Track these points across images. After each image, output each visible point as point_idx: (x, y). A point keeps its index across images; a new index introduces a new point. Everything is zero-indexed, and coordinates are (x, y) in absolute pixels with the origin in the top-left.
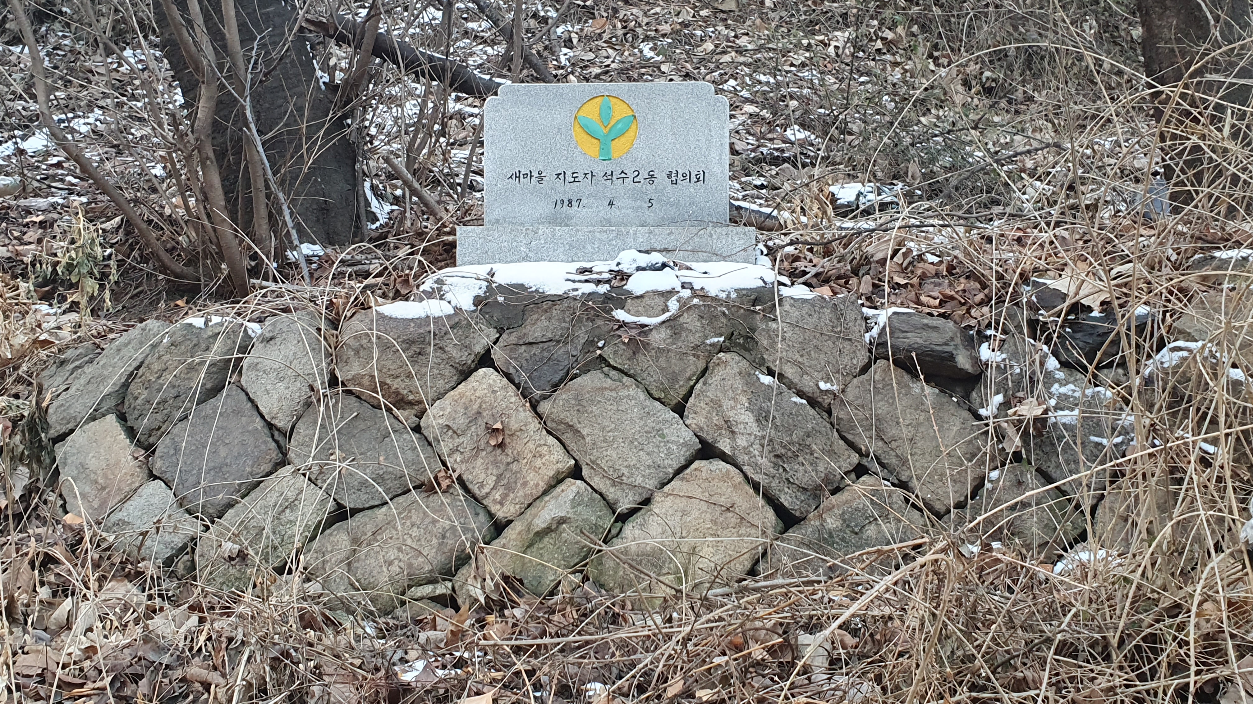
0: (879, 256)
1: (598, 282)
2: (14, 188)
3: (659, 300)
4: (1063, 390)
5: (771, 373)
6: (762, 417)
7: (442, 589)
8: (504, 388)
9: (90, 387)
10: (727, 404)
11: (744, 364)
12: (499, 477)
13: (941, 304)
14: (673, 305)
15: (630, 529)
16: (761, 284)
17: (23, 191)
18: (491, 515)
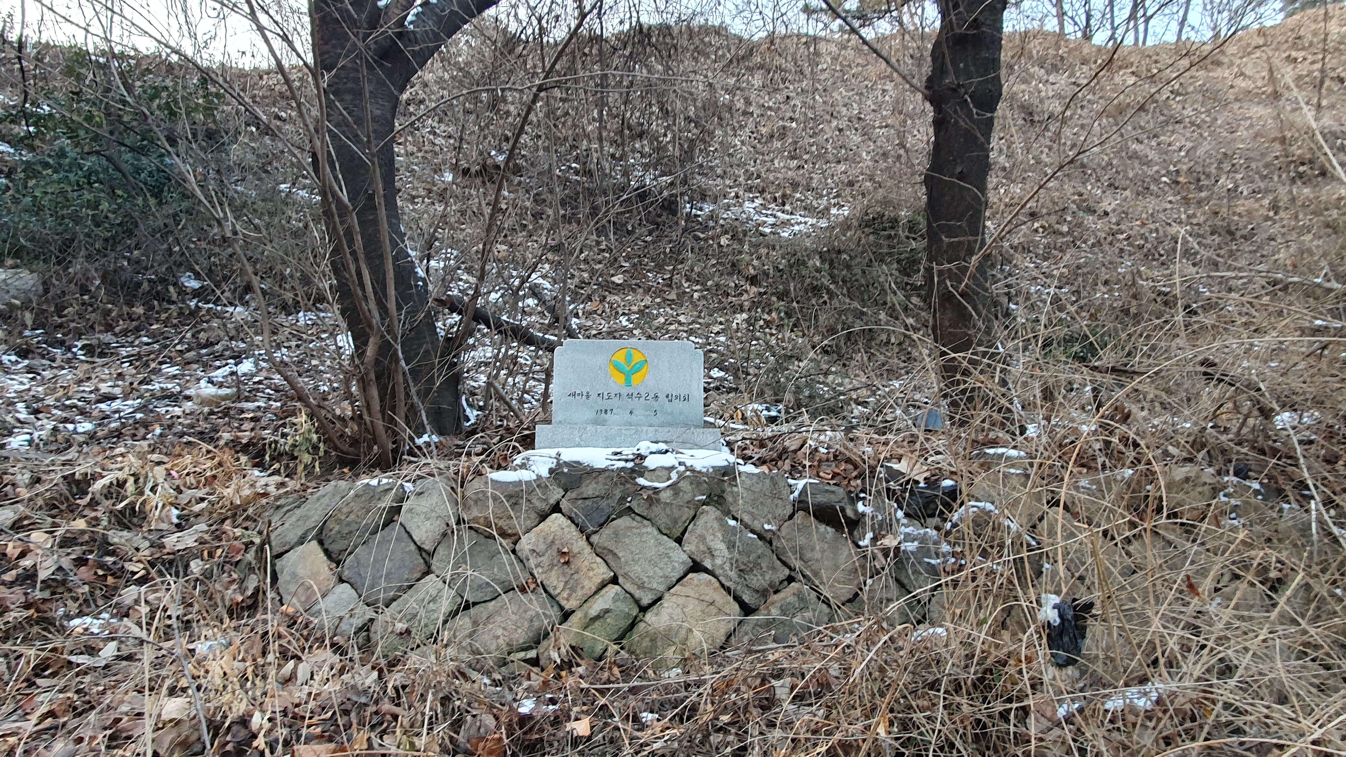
0: (792, 448)
1: (627, 461)
2: (232, 396)
3: (665, 473)
4: (907, 530)
5: (735, 518)
6: (731, 546)
7: (532, 654)
8: (568, 526)
9: (300, 523)
10: (709, 538)
11: (718, 513)
12: (566, 583)
13: (832, 478)
14: (674, 476)
15: (650, 617)
16: (726, 463)
17: (238, 398)
18: (561, 608)
